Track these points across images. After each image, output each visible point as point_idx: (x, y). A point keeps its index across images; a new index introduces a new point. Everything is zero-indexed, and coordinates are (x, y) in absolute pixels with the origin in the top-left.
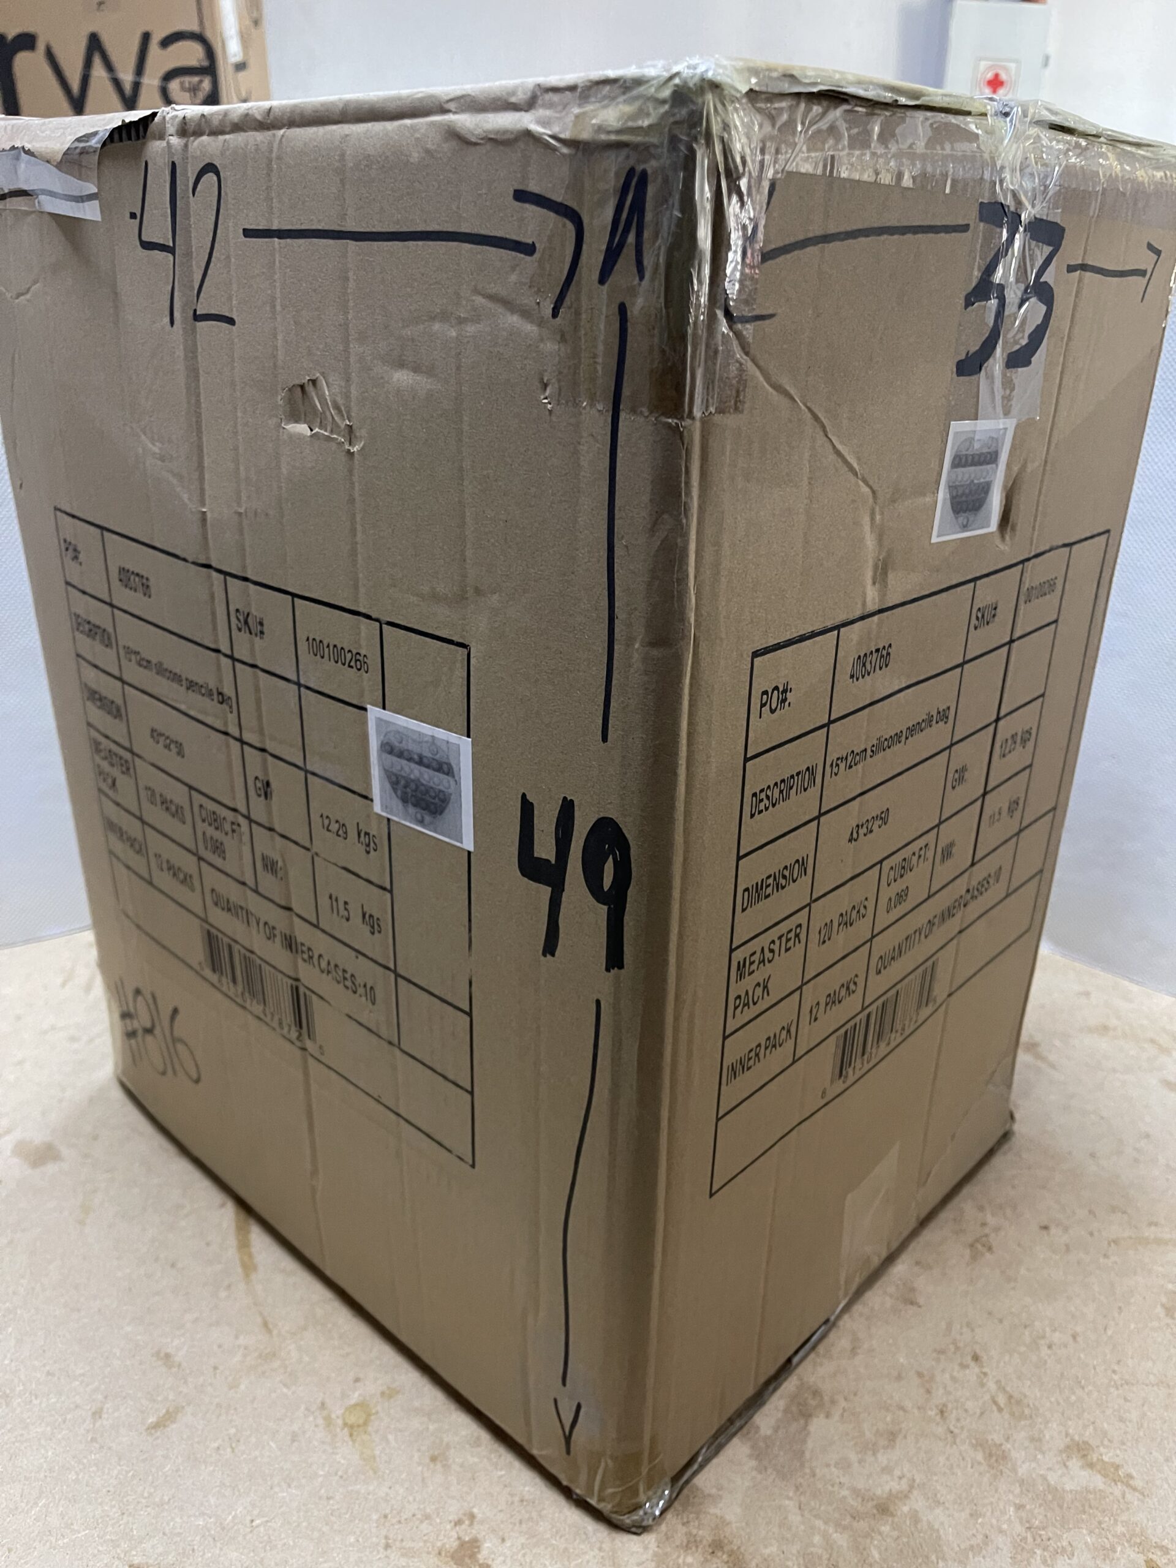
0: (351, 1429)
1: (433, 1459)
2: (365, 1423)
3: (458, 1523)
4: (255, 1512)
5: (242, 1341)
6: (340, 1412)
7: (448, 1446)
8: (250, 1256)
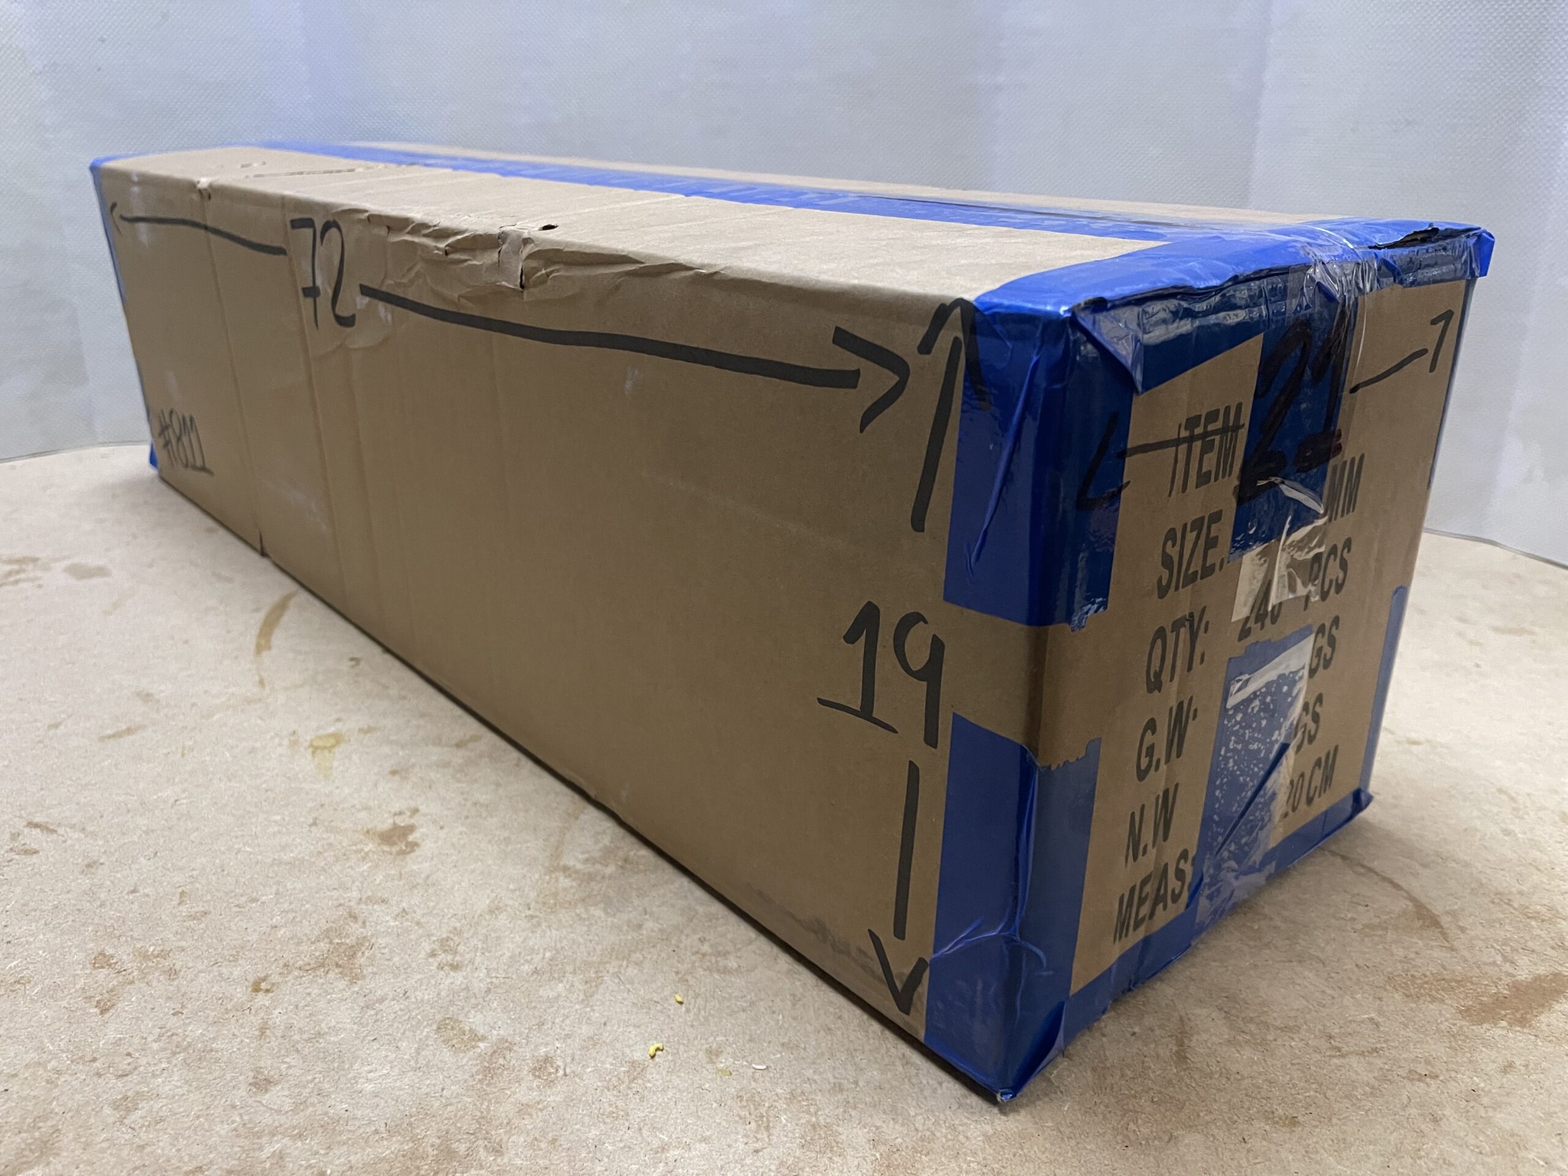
0: (315, 749)
1: (394, 773)
2: (333, 746)
3: (401, 813)
4: (184, 796)
5: (232, 690)
6: (308, 738)
7: (413, 765)
8: (268, 641)
